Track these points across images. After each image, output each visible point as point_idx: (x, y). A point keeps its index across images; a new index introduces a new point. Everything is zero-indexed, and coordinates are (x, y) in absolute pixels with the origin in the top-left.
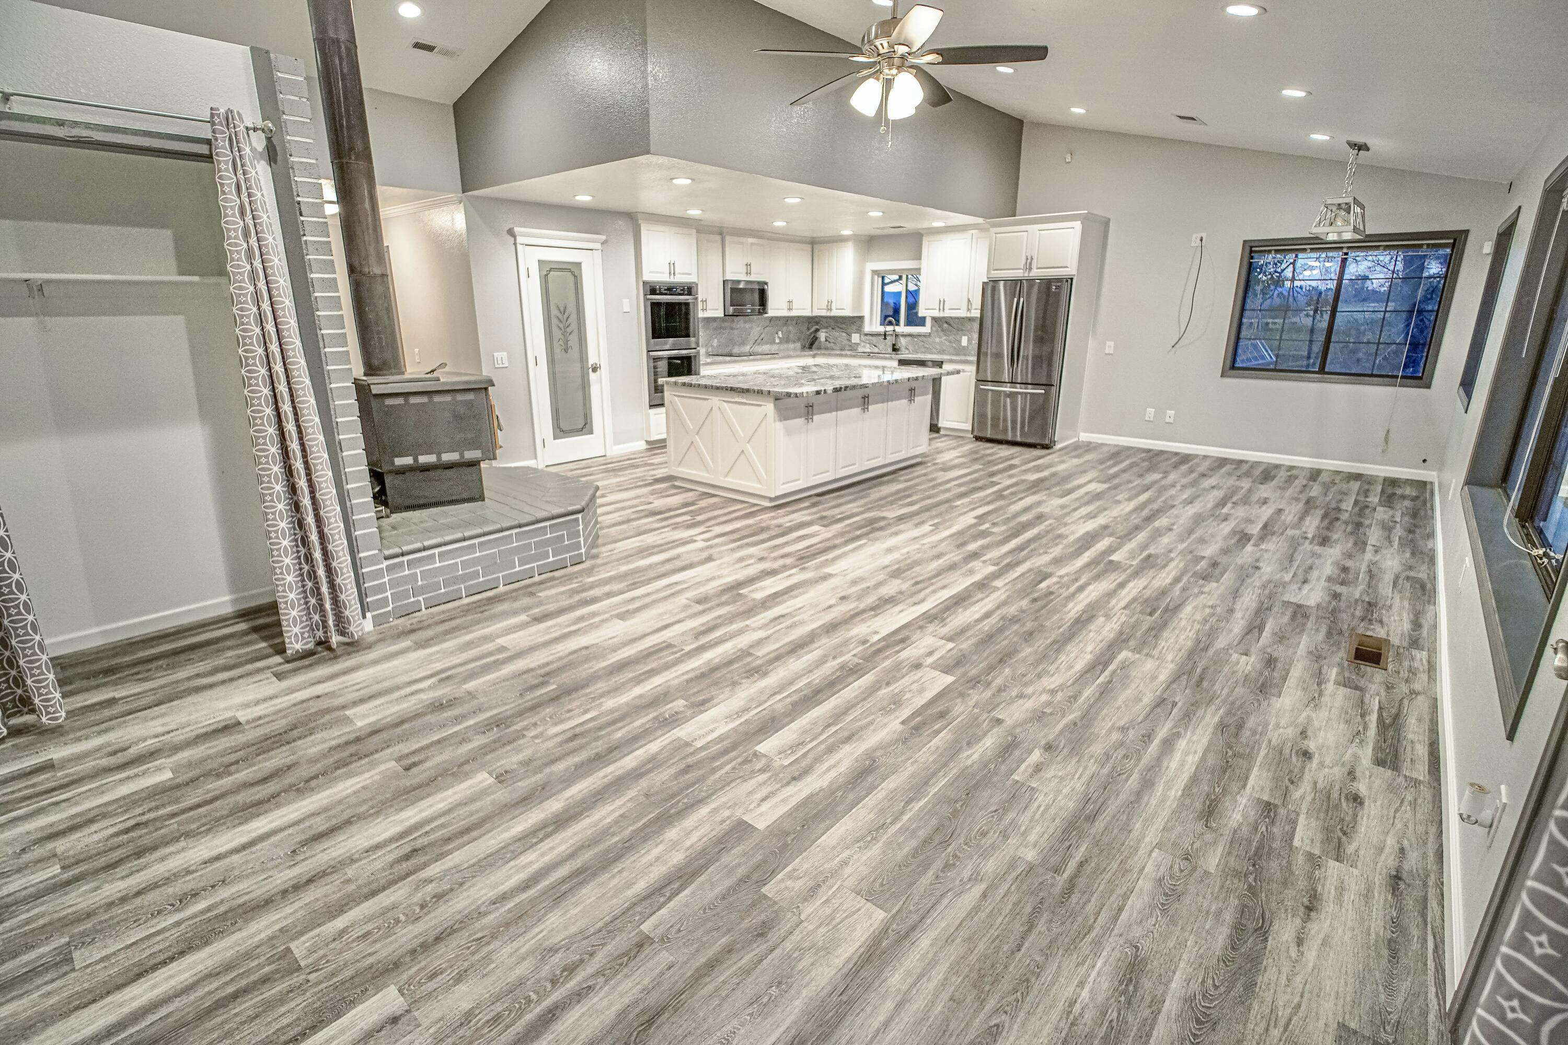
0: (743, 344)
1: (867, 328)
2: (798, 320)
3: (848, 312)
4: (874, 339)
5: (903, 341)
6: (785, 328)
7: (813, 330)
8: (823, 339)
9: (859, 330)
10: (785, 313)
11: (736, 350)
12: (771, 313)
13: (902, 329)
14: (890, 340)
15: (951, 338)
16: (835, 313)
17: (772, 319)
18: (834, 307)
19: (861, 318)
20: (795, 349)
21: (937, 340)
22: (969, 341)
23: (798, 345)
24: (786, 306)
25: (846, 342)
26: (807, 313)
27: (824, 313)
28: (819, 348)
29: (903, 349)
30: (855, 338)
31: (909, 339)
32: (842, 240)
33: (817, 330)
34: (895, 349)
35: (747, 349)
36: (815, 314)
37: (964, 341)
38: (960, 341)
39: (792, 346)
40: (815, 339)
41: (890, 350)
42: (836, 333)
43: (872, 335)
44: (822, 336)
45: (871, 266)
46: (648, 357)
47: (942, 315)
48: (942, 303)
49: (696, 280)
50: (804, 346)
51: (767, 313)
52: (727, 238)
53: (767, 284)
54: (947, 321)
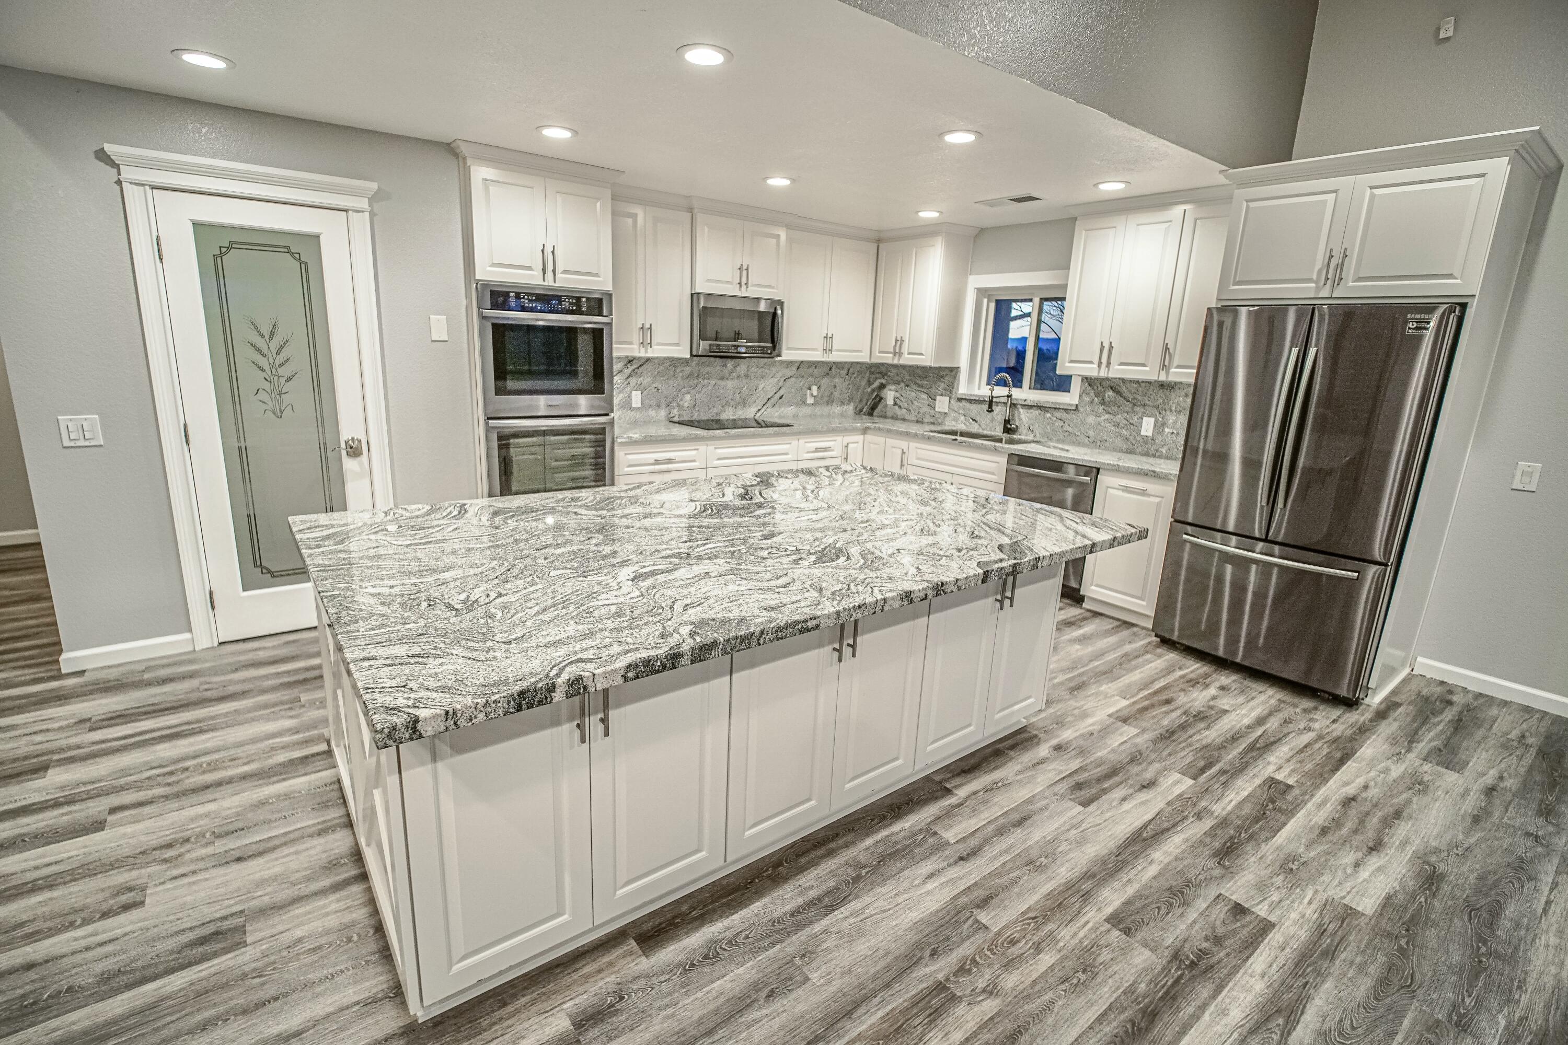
0: (744, 403)
1: (963, 389)
2: (849, 369)
3: (927, 359)
4: (974, 407)
5: (1024, 417)
6: (825, 382)
7: (876, 384)
8: (890, 401)
9: (950, 390)
10: (817, 356)
11: (728, 414)
12: (787, 355)
13: (1024, 393)
14: (1000, 413)
15: (1116, 418)
16: (906, 359)
17: (782, 362)
18: (905, 350)
19: (953, 371)
20: (842, 415)
21: (1091, 419)
22: (1159, 427)
23: (850, 409)
24: (820, 344)
25: (925, 409)
26: (863, 357)
27: (888, 359)
28: (884, 416)
29: (1023, 430)
30: (942, 403)
31: (1036, 412)
32: (926, 232)
33: (882, 386)
34: (1008, 428)
35: (749, 412)
36: (874, 361)
37: (1147, 426)
38: (1139, 427)
39: (837, 409)
40: (879, 399)
41: (998, 432)
42: (911, 394)
43: (970, 401)
44: (890, 395)
45: (977, 281)
46: (488, 429)
47: (1103, 373)
48: (1107, 351)
49: (609, 287)
50: (859, 412)
51: (779, 355)
52: (700, 218)
53: (781, 303)
54: (1115, 386)
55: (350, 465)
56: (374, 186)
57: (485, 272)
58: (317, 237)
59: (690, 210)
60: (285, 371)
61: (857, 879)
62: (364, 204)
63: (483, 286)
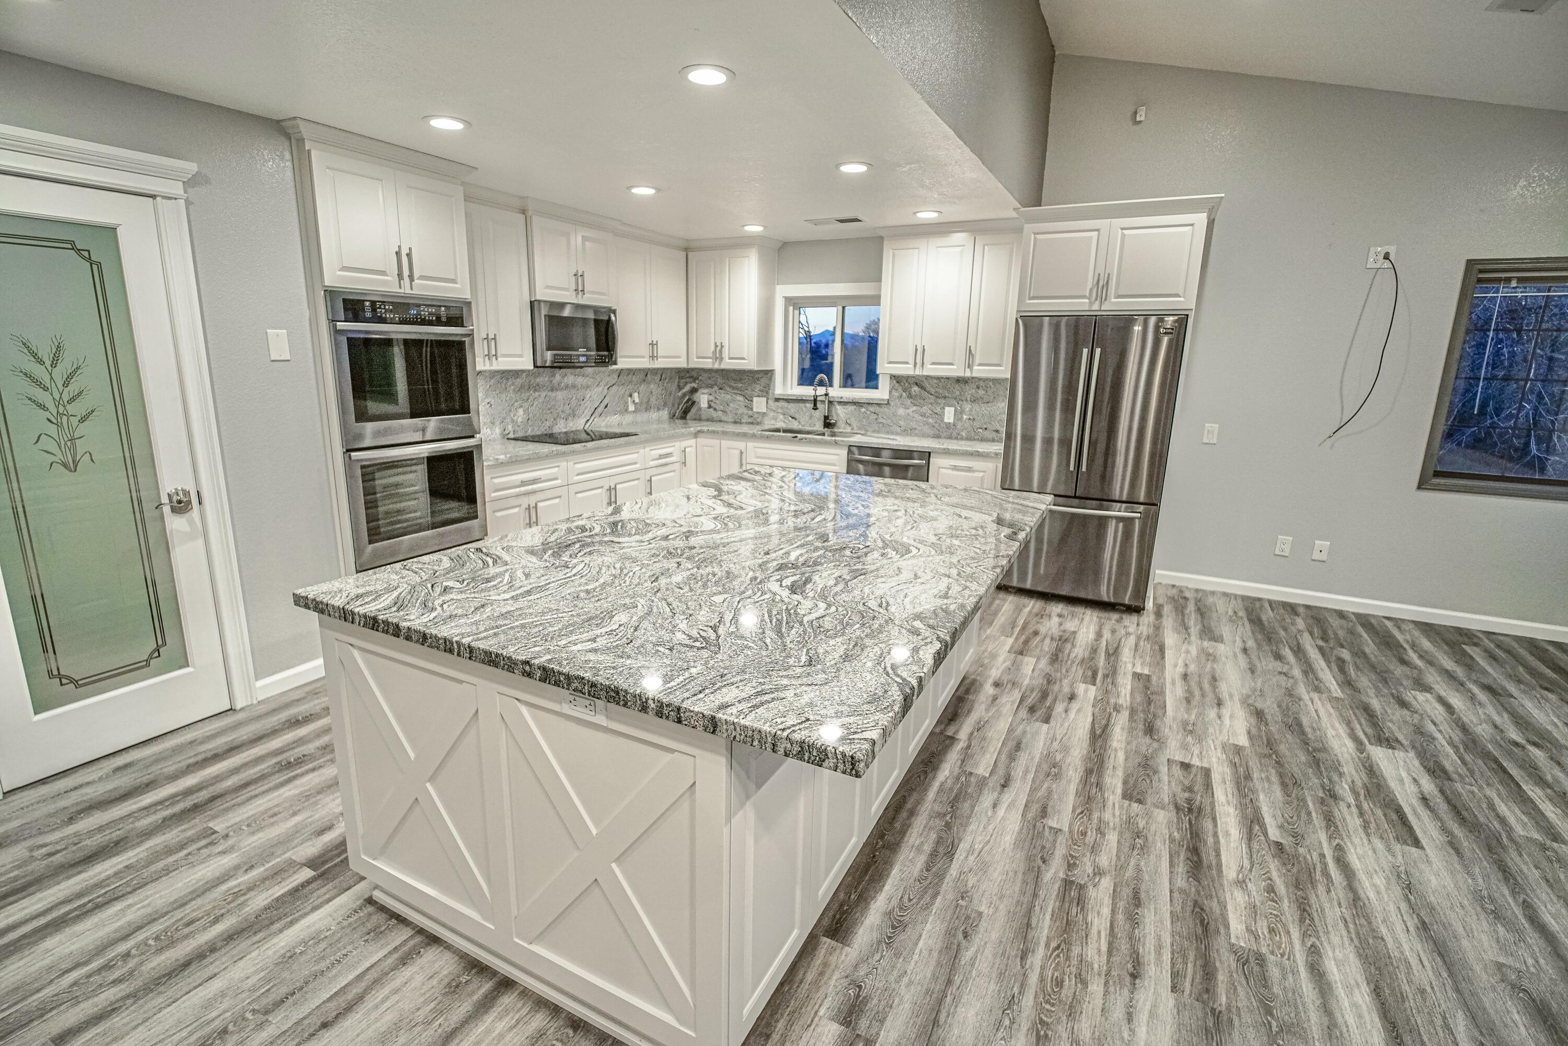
0: (573, 415)
1: (779, 389)
2: (662, 373)
3: (750, 363)
4: (792, 406)
5: (840, 413)
6: (643, 388)
7: (687, 388)
8: (704, 404)
9: (766, 391)
10: (644, 363)
11: (560, 428)
12: (623, 362)
13: (837, 391)
14: (823, 409)
15: (925, 409)
16: (727, 364)
17: (620, 372)
18: (726, 355)
19: (769, 374)
20: (659, 421)
21: (901, 411)
22: (958, 414)
23: (665, 414)
24: (646, 351)
25: (743, 410)
26: (681, 363)
27: (708, 364)
28: (699, 419)
29: (841, 424)
30: (759, 404)
31: (851, 408)
32: (742, 243)
33: (694, 391)
34: (828, 424)
35: (578, 424)
36: (691, 366)
37: (949, 415)
38: (941, 416)
39: (654, 415)
40: (692, 403)
41: (819, 426)
42: (725, 396)
43: (788, 401)
44: (703, 399)
45: (783, 291)
46: (349, 464)
47: (918, 372)
48: (920, 353)
49: (467, 295)
50: (672, 417)
51: (615, 363)
52: (536, 220)
53: (614, 312)
54: (918, 382)
55: (175, 524)
56: (192, 167)
57: (333, 277)
58: (113, 230)
59: (523, 212)
60: (76, 409)
61: (948, 826)
62: (177, 189)
63: (331, 294)
